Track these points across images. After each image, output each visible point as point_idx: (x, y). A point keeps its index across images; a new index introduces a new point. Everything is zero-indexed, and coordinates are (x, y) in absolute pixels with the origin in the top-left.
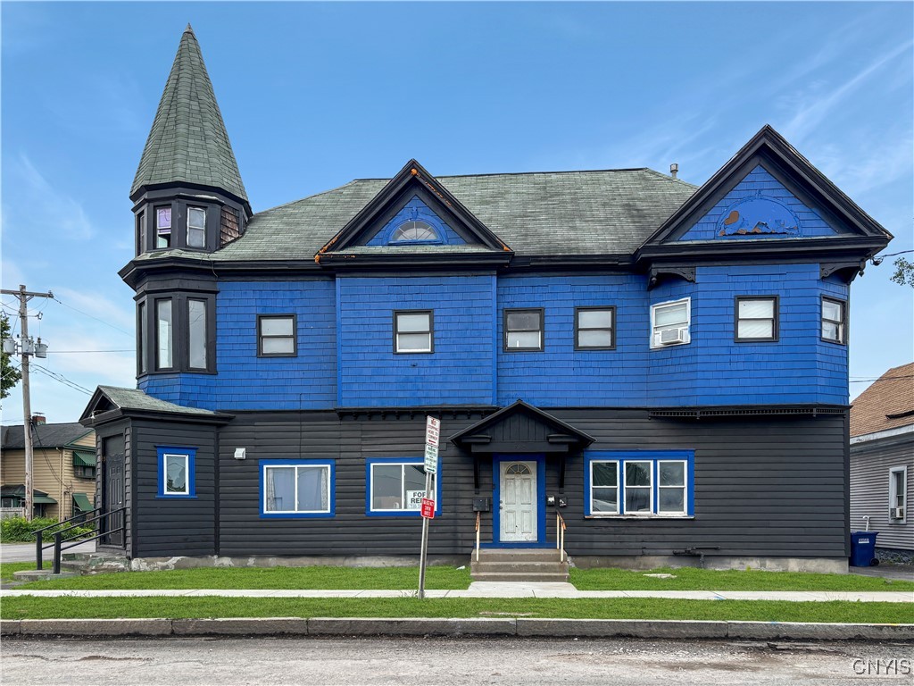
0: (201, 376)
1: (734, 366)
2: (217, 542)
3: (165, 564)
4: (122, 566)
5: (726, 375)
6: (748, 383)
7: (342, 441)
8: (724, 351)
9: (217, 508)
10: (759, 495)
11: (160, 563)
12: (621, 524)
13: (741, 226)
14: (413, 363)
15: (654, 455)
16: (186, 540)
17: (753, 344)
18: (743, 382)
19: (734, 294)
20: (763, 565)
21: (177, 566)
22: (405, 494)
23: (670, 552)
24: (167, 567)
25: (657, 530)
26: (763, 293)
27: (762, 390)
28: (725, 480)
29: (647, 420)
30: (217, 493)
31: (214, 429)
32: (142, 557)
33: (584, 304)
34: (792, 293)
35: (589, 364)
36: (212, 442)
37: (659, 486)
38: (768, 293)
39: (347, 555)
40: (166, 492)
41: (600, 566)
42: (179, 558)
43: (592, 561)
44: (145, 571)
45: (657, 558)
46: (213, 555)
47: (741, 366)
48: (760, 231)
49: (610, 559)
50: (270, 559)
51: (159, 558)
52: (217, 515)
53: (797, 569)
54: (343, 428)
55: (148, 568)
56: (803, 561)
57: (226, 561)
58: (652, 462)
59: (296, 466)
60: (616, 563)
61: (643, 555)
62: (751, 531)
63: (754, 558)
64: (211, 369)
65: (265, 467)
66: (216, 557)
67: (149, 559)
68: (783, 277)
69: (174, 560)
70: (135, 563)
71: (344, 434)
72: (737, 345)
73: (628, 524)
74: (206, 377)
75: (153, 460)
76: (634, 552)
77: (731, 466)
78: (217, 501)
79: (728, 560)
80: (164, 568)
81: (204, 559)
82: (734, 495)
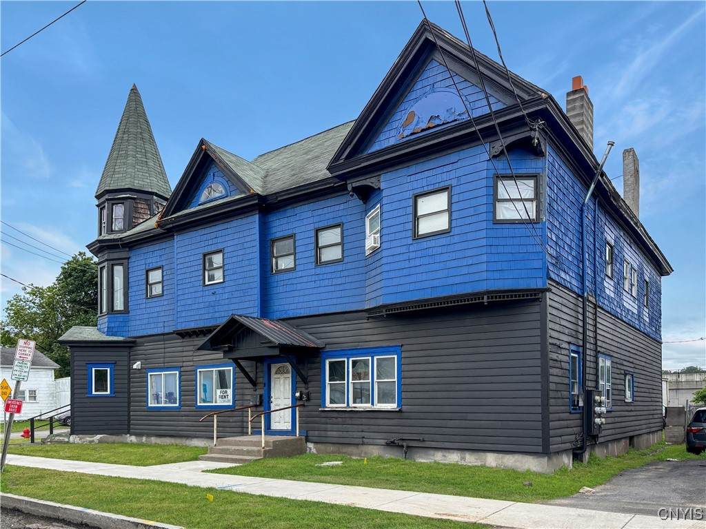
0: (119, 315)
1: (413, 263)
2: (129, 425)
3: (91, 439)
4: (66, 440)
5: (405, 272)
6: (424, 277)
7: (185, 354)
8: (404, 249)
9: (129, 403)
10: (458, 387)
11: (88, 438)
12: (347, 415)
13: (416, 125)
14: (213, 291)
15: (372, 352)
16: (107, 424)
17: (428, 239)
18: (420, 278)
19: (411, 193)
20: (463, 458)
21: (100, 441)
22: (216, 391)
23: (383, 442)
24: (93, 441)
25: (372, 421)
26: (437, 186)
27: (436, 283)
28: (429, 373)
29: (366, 321)
30: (129, 393)
31: (127, 350)
32: (77, 435)
33: (321, 225)
34: (463, 180)
35: (325, 276)
36: (126, 358)
37: (375, 380)
38: (442, 185)
39: (188, 437)
40: (94, 393)
41: (333, 452)
42: (101, 436)
43: (328, 448)
44: (78, 443)
45: (375, 447)
46: (126, 434)
47: (418, 262)
48: (434, 125)
49: (341, 447)
50: (152, 438)
51: (86, 436)
52: (129, 407)
53: (494, 464)
54: (185, 344)
55: (80, 442)
56: (500, 455)
57: (133, 439)
58: (370, 358)
59: (162, 373)
60: (344, 450)
61: (363, 444)
62: (450, 423)
63: (456, 451)
64: (126, 310)
65: (149, 374)
66: (128, 435)
67: (81, 436)
68: (455, 166)
69: (99, 437)
70: (72, 438)
71: (185, 349)
72: (415, 242)
73: (352, 415)
74: (122, 315)
75: (85, 372)
76: (356, 441)
77: (432, 360)
78: (129, 398)
79: (432, 452)
80: (91, 442)
81: (119, 437)
82: (436, 387)
